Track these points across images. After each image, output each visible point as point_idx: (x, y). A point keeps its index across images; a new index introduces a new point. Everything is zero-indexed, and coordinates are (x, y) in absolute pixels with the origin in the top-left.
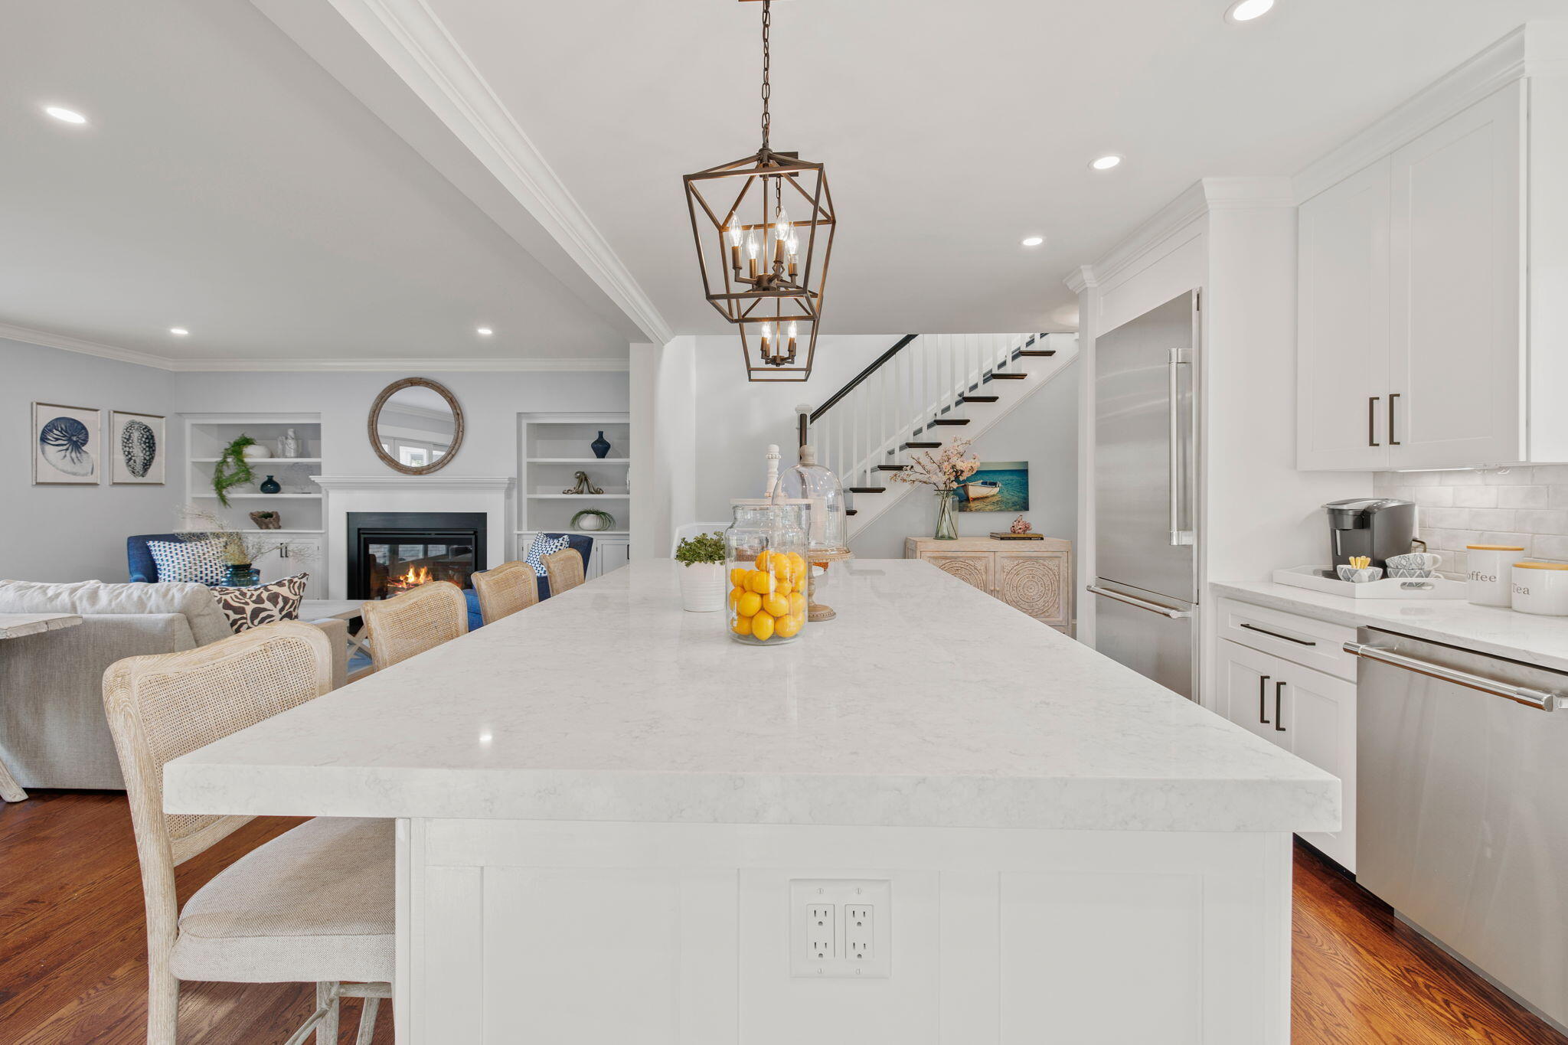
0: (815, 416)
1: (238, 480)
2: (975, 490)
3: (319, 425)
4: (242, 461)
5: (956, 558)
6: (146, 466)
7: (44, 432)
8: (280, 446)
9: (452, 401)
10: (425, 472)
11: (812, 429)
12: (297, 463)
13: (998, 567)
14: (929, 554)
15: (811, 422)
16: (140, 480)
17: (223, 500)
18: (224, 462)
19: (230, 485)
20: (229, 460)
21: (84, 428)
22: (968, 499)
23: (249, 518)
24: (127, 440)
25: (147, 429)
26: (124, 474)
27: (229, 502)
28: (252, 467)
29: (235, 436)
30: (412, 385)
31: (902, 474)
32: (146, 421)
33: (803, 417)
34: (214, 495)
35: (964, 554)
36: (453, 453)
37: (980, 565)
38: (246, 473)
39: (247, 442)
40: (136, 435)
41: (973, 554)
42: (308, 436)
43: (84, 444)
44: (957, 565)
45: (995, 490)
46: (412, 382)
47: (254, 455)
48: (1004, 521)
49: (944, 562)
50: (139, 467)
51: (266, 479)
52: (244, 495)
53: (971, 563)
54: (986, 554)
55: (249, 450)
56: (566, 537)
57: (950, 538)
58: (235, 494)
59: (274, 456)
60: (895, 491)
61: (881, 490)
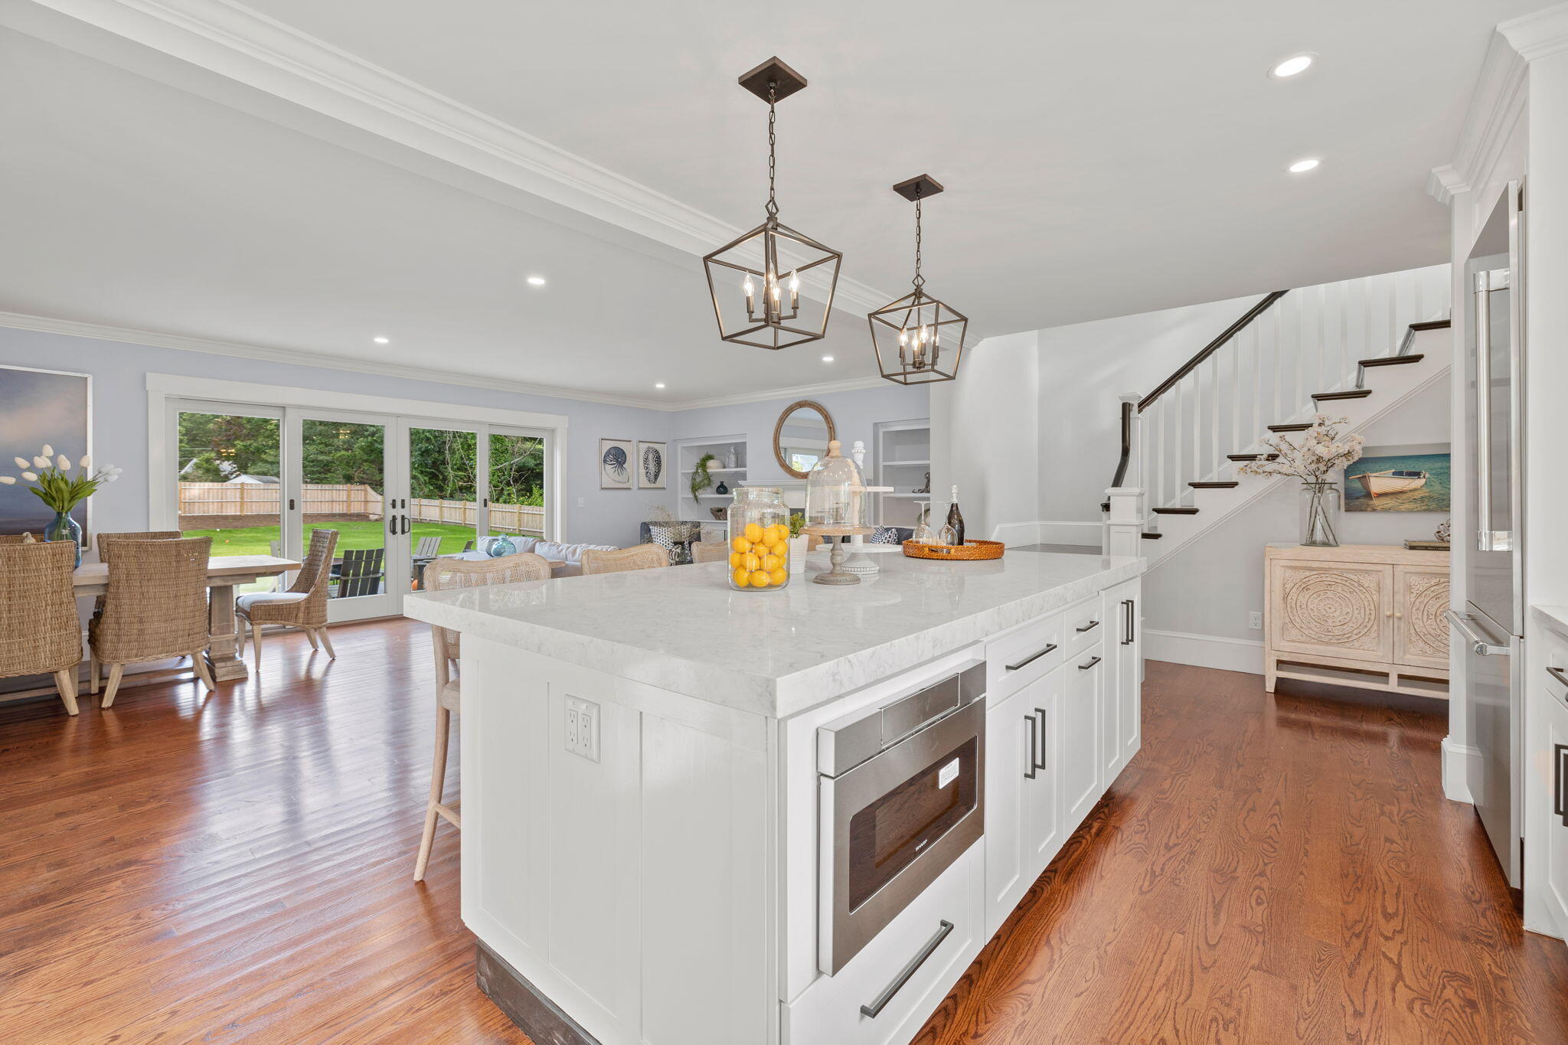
0: (1143, 405)
1: (704, 485)
2: (1380, 483)
3: (745, 443)
4: (706, 471)
5: (1329, 570)
6: (656, 476)
7: (605, 456)
8: (727, 459)
9: (827, 417)
11: (1140, 421)
12: (736, 472)
13: (1400, 586)
14: (1283, 563)
15: (1140, 411)
16: (653, 485)
17: (696, 498)
18: (696, 473)
19: (699, 488)
20: (699, 471)
21: (624, 453)
22: (1368, 495)
23: (709, 511)
24: (646, 460)
25: (657, 452)
26: (645, 483)
27: (699, 500)
28: (711, 476)
29: (703, 454)
30: (801, 407)
31: (1253, 464)
32: (656, 446)
33: (1126, 408)
34: (691, 496)
35: (1339, 565)
37: (1368, 581)
38: (708, 479)
39: (710, 457)
40: (651, 456)
41: (1356, 566)
42: (739, 452)
43: (624, 463)
44: (1329, 579)
45: (1418, 483)
46: (801, 404)
47: (713, 467)
48: (1424, 526)
49: (1308, 574)
50: (652, 477)
51: (720, 484)
52: (708, 494)
53: (1352, 577)
54: (1379, 567)
55: (710, 463)
56: (893, 530)
57: (1326, 544)
58: (701, 494)
59: (724, 467)
60: (1252, 486)
61: (1233, 485)
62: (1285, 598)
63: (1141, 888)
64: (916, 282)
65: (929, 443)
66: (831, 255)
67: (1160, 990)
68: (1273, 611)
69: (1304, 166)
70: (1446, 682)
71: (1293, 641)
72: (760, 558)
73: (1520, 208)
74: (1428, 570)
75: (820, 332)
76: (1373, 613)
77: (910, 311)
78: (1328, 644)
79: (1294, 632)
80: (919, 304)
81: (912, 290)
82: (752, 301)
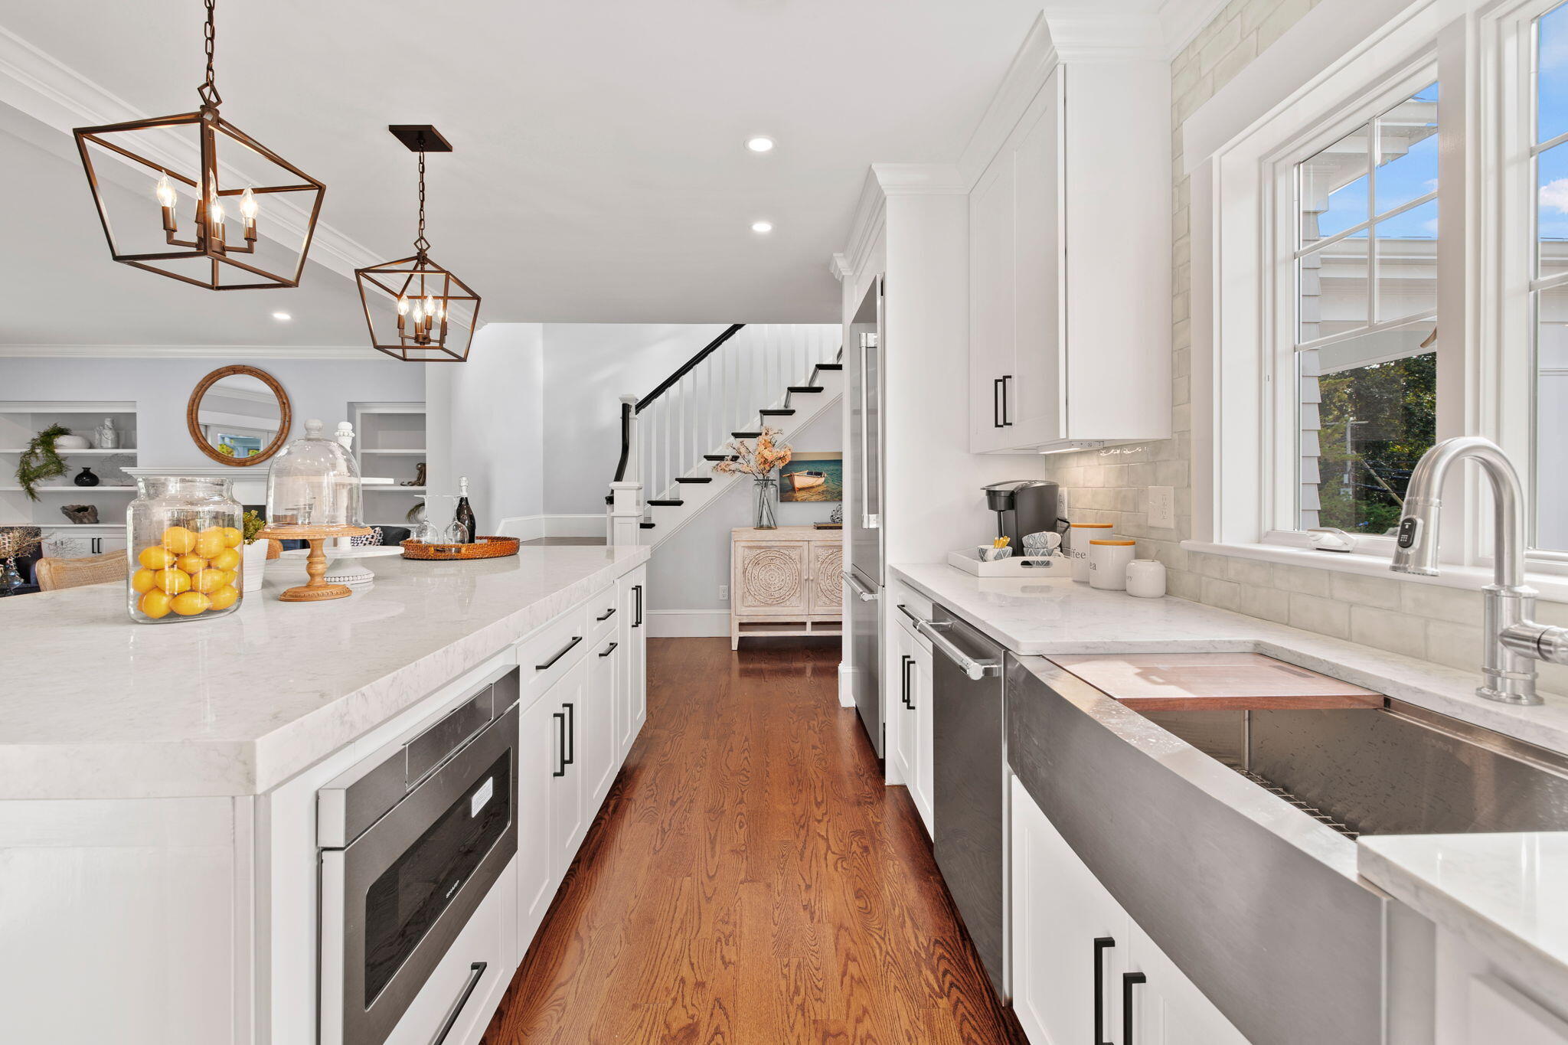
0: (641, 406)
1: (48, 473)
2: (801, 480)
3: (134, 415)
4: (53, 452)
5: (770, 547)
8: (97, 436)
9: (278, 389)
10: (248, 463)
11: (636, 421)
12: (117, 454)
13: (812, 555)
14: (743, 544)
15: (637, 413)
17: (31, 493)
18: (32, 452)
19: (38, 477)
20: (38, 451)
22: (793, 489)
23: (60, 512)
27: (36, 494)
28: (65, 458)
29: (46, 426)
30: (235, 373)
31: (723, 464)
33: (626, 408)
34: (20, 488)
35: (778, 544)
36: (279, 443)
37: (794, 554)
38: (58, 466)
39: (62, 432)
41: (787, 544)
42: (124, 428)
44: (771, 555)
45: (821, 480)
46: (235, 370)
47: (66, 446)
48: (823, 512)
49: (758, 551)
51: (82, 471)
52: (60, 488)
53: (786, 552)
54: (800, 544)
55: (61, 440)
56: (377, 529)
57: (769, 528)
58: (42, 486)
59: (91, 447)
60: (722, 482)
61: (707, 480)
62: (744, 573)
63: (654, 849)
64: (418, 244)
65: (424, 428)
66: (309, 183)
67: (677, 935)
68: (737, 584)
69: (762, 227)
70: (840, 623)
71: (750, 606)
72: (191, 575)
73: (882, 295)
74: (828, 544)
75: (292, 278)
76: (797, 578)
77: (411, 276)
78: (771, 605)
79: (750, 598)
80: (423, 270)
81: (414, 252)
82: (173, 214)
